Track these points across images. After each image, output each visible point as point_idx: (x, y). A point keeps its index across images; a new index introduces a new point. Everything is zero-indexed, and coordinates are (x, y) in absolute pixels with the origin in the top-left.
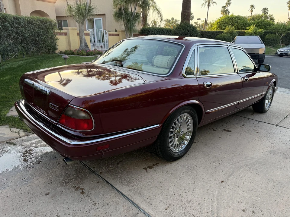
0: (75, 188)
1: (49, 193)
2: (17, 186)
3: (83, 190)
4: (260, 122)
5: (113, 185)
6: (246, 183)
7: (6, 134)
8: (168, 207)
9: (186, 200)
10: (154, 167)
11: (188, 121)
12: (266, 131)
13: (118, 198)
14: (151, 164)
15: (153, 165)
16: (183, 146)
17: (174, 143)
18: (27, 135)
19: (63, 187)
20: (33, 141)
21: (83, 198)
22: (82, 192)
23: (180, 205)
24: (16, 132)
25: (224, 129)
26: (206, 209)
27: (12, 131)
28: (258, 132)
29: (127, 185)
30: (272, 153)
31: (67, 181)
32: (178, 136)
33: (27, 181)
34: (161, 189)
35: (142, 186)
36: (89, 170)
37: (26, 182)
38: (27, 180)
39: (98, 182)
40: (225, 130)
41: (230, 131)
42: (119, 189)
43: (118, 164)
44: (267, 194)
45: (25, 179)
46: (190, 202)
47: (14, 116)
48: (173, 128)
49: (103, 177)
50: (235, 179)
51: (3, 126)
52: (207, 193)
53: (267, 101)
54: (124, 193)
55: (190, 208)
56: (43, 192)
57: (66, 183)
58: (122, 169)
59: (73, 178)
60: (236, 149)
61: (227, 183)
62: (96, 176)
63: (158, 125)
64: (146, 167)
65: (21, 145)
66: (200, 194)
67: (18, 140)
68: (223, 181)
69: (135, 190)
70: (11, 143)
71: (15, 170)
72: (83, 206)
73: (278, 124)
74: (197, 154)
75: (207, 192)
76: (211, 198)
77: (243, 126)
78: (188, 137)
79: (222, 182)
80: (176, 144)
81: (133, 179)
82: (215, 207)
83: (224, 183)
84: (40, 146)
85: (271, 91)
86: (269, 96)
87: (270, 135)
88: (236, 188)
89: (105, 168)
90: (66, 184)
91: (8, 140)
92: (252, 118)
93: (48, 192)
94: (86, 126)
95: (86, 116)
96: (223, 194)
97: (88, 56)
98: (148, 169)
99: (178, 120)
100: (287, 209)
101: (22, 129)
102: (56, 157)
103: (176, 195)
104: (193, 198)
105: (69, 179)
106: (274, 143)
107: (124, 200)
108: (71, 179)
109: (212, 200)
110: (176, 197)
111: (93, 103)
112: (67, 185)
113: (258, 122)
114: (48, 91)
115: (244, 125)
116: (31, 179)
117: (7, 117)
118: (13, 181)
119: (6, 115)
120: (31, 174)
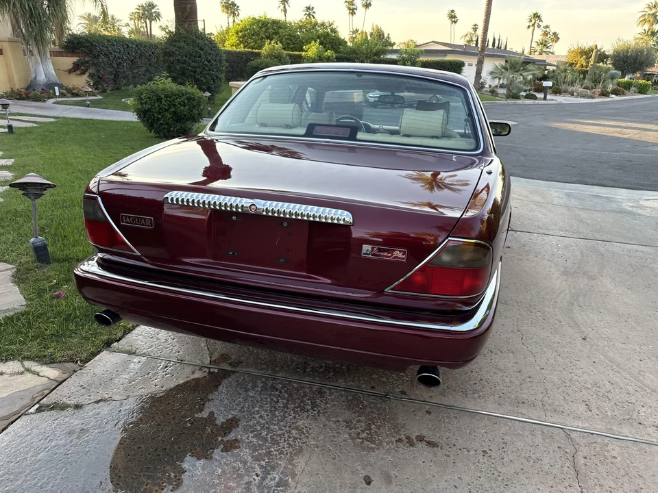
0: (404, 442)
1: (367, 477)
3: (426, 439)
6: (607, 330)
8: (587, 405)
9: (589, 383)
18: (74, 371)
19: (377, 452)
21: (449, 453)
22: (428, 443)
23: (595, 395)
24: (20, 373)
26: (628, 387)
29: (482, 397)
30: (569, 275)
31: (364, 435)
33: (270, 476)
34: (536, 381)
35: (503, 388)
36: (373, 397)
37: (271, 479)
38: (268, 474)
39: (428, 413)
45: (258, 475)
46: (598, 385)
49: (422, 399)
50: (590, 329)
52: (594, 362)
55: (611, 394)
56: (351, 481)
57: (369, 441)
59: (369, 426)
61: (592, 339)
62: (403, 402)
66: (589, 367)
67: (65, 389)
69: (507, 399)
70: (59, 407)
72: (472, 467)
76: (609, 368)
79: (585, 338)
81: (473, 382)
82: (631, 378)
83: (588, 340)
87: (526, 248)
88: (610, 342)
89: (396, 380)
90: (372, 443)
93: (362, 475)
96: (612, 357)
101: (22, 359)
104: (592, 377)
105: (363, 431)
106: (550, 260)
108: (368, 429)
109: (614, 370)
110: (573, 386)
116: (273, 469)
120: (256, 459)
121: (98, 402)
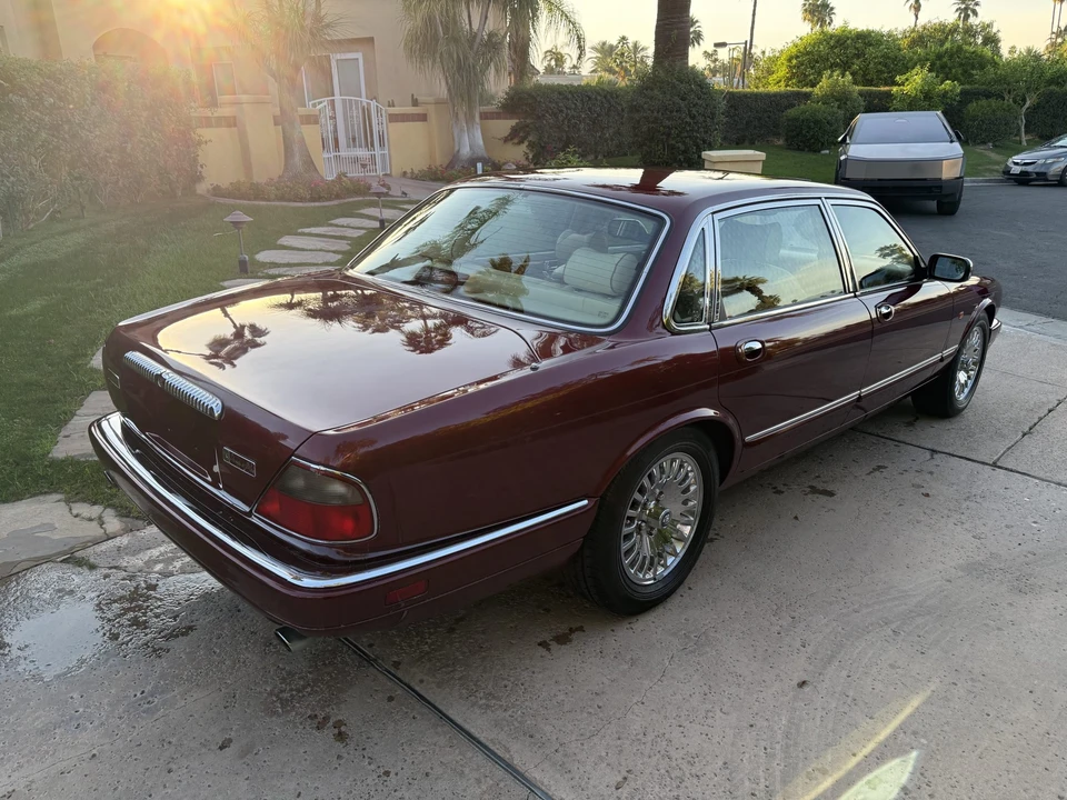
0: (316, 721)
1: (230, 741)
2: (120, 718)
3: (343, 729)
4: (935, 456)
5: (440, 707)
6: (879, 686)
7: (57, 525)
8: (625, 778)
9: (684, 752)
10: (574, 636)
11: (686, 476)
12: (955, 487)
13: (460, 753)
14: (563, 629)
15: (572, 631)
16: (670, 560)
17: (638, 553)
18: (131, 530)
19: (274, 719)
20: (155, 552)
21: (345, 755)
22: (340, 733)
23: (663, 771)
24: (90, 520)
25: (811, 487)
26: (747, 783)
27: (76, 516)
28: (927, 495)
29: (488, 706)
30: (974, 573)
31: (286, 695)
32: (652, 529)
33: (150, 699)
34: (601, 715)
35: (535, 706)
36: (354, 656)
37: (148, 703)
38: (152, 696)
39: (391, 699)
40: (814, 490)
41: (831, 494)
42: (459, 721)
43: (451, 630)
44: (947, 723)
45: (143, 692)
46: (696, 760)
47: (76, 459)
48: (635, 505)
49: (406, 681)
50: (844, 673)
51: (41, 498)
52: (752, 726)
53: (962, 376)
54: (477, 735)
55: (695, 781)
56: (209, 738)
57: (282, 703)
58: (466, 650)
59: (304, 687)
60: (852, 559)
61: (819, 689)
62: (380, 675)
63: (586, 502)
64: (546, 636)
65: (115, 567)
66: (727, 730)
67: (104, 546)
68: (804, 682)
69: (515, 723)
70: (80, 563)
71: (107, 660)
72: (348, 783)
73: (999, 459)
74: (719, 583)
75: (752, 723)
76: (763, 744)
77: (877, 473)
78: (687, 530)
79: (803, 684)
80: (645, 557)
81: (506, 682)
82: (778, 773)
83: (806, 689)
84: (181, 568)
85: (975, 339)
86: (970, 356)
87: (968, 503)
88: (846, 706)
89: (411, 646)
90: (282, 708)
91: (66, 548)
92: (908, 440)
93: (228, 737)
94: (349, 525)
95: (349, 495)
96: (803, 730)
97: (317, 204)
98: (554, 646)
99: (651, 477)
100: (1011, 776)
101: (109, 506)
102: (239, 611)
103: (649, 738)
104: (705, 745)
105: (291, 690)
106: (983, 536)
107: (480, 758)
108: (299, 691)
109: (769, 750)
110: (648, 745)
111: (371, 449)
112: (289, 712)
113: (928, 454)
114: (216, 405)
115: (879, 467)
116: (163, 692)
117: (55, 464)
118: (106, 701)
119: (50, 455)
120: (163, 676)
121: (110, 568)
